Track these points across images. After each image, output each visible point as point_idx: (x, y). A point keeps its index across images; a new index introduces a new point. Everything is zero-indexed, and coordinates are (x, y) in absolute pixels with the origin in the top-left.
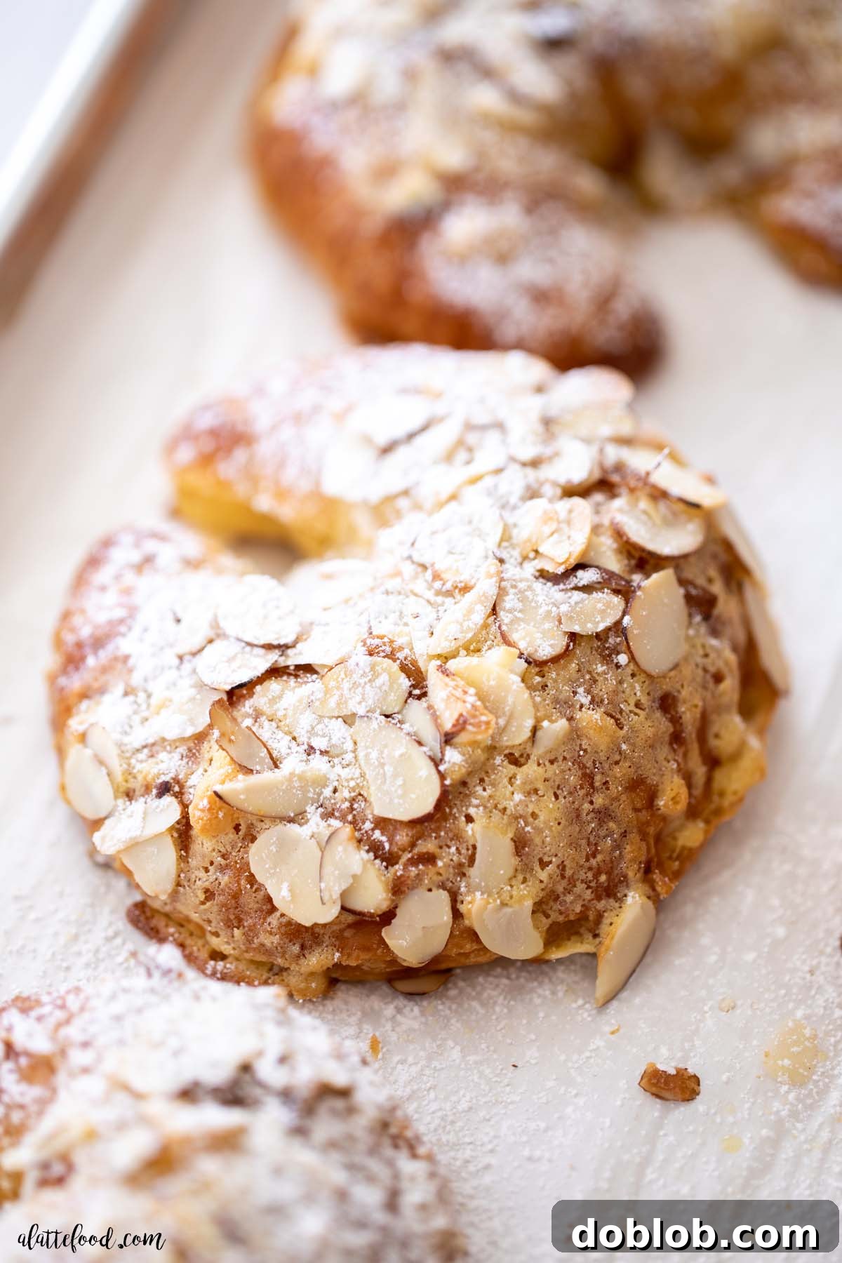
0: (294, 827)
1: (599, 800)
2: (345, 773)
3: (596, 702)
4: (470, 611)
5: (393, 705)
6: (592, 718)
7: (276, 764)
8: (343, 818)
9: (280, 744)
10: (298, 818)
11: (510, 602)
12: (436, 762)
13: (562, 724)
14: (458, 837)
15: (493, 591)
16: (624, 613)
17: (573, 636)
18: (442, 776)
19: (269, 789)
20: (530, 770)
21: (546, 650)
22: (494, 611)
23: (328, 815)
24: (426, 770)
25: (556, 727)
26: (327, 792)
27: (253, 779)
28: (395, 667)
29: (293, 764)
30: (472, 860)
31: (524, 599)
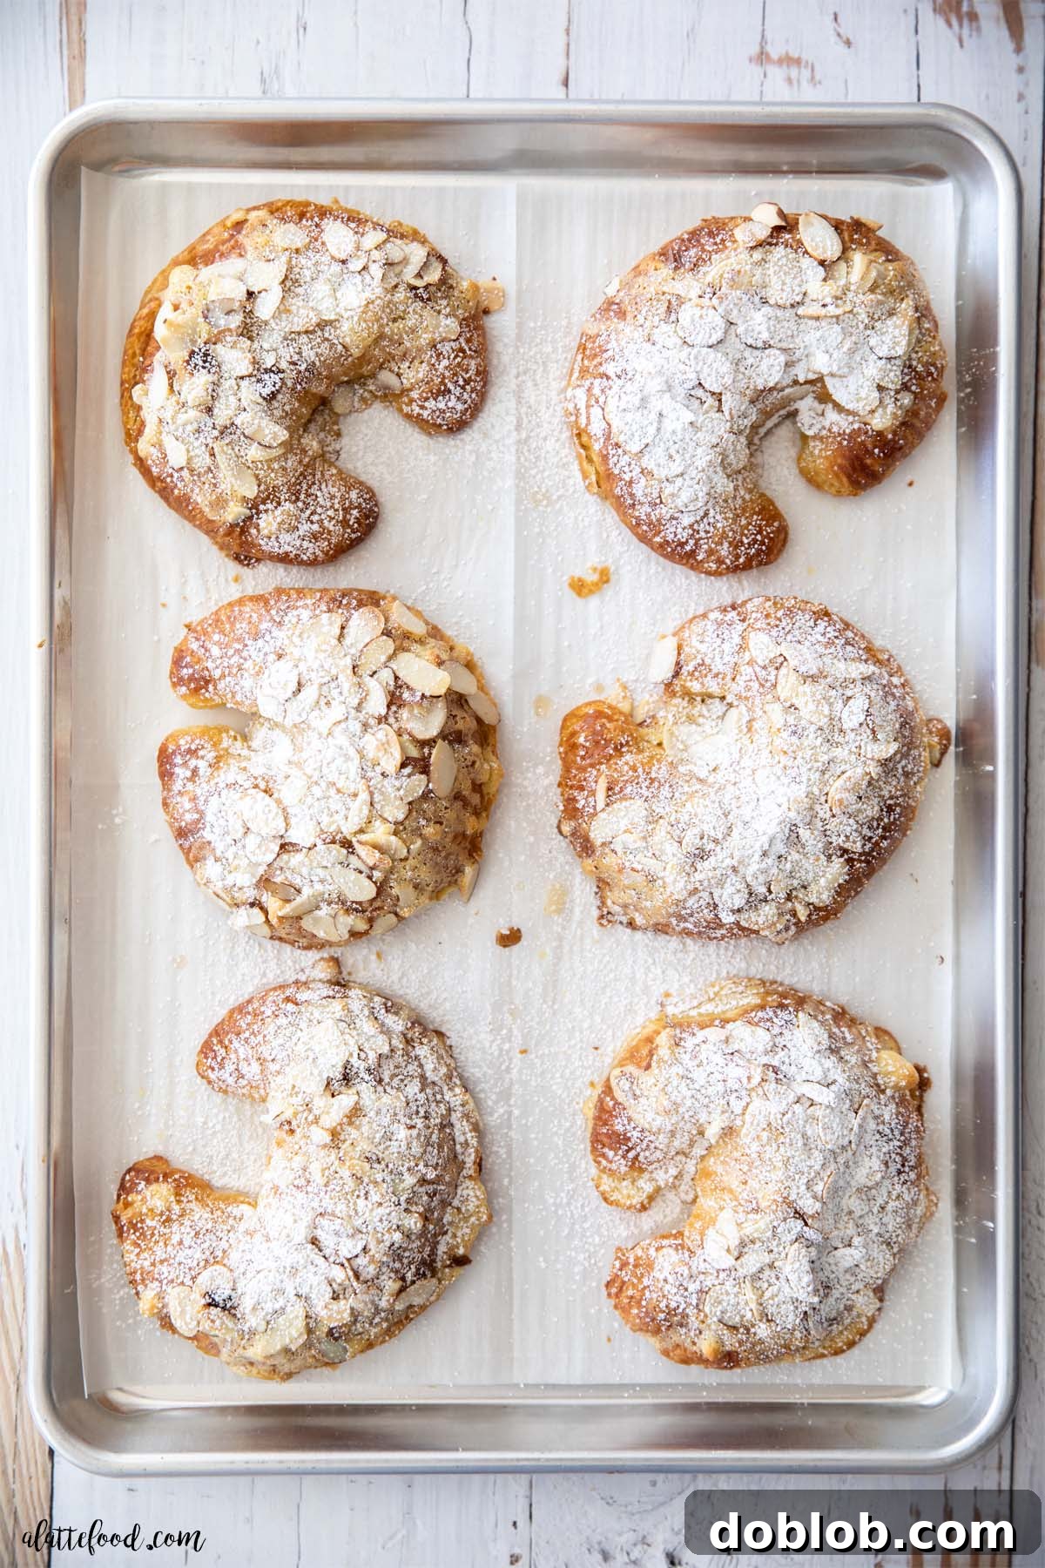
0: (317, 912)
1: (443, 854)
2: (331, 888)
3: (428, 820)
4: (361, 810)
5: (342, 858)
6: (429, 830)
7: (299, 891)
8: (337, 903)
9: (297, 881)
10: (318, 908)
11: (377, 797)
12: (370, 878)
13: (419, 842)
14: (390, 895)
15: (368, 799)
16: (429, 782)
17: (410, 803)
18: (375, 883)
19: (302, 905)
20: (411, 862)
21: (401, 817)
22: (372, 804)
23: (329, 904)
24: (367, 882)
25: (417, 845)
26: (326, 896)
27: (293, 904)
28: (337, 846)
29: (307, 892)
30: (398, 899)
31: (382, 794)
